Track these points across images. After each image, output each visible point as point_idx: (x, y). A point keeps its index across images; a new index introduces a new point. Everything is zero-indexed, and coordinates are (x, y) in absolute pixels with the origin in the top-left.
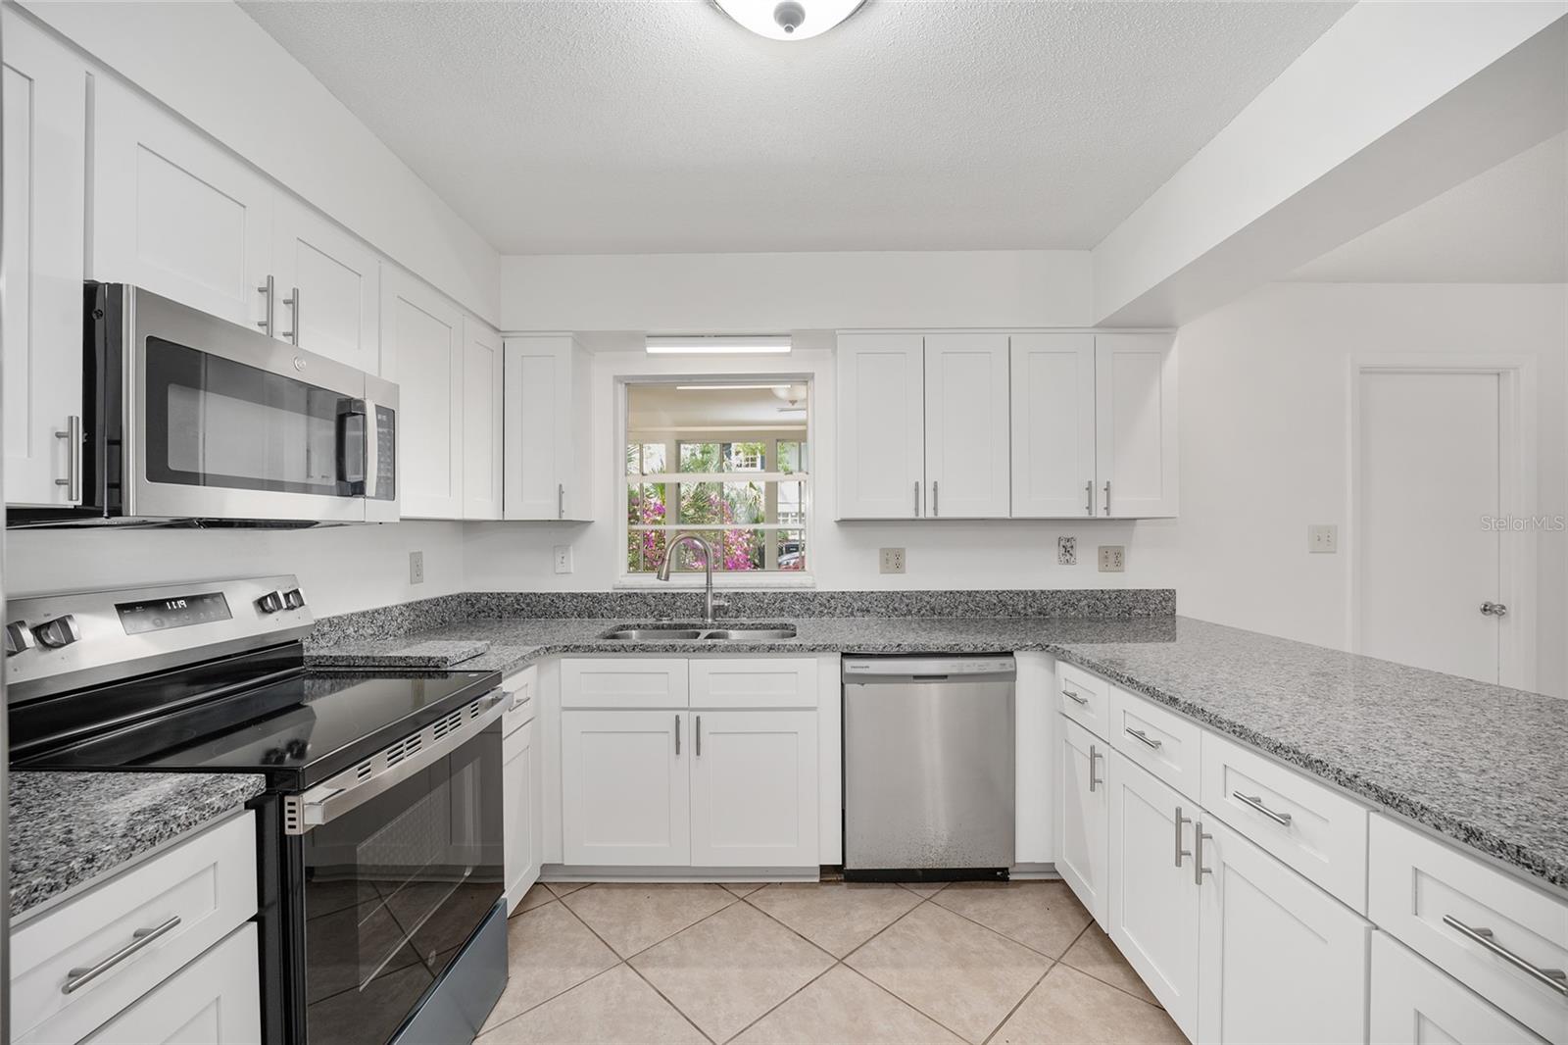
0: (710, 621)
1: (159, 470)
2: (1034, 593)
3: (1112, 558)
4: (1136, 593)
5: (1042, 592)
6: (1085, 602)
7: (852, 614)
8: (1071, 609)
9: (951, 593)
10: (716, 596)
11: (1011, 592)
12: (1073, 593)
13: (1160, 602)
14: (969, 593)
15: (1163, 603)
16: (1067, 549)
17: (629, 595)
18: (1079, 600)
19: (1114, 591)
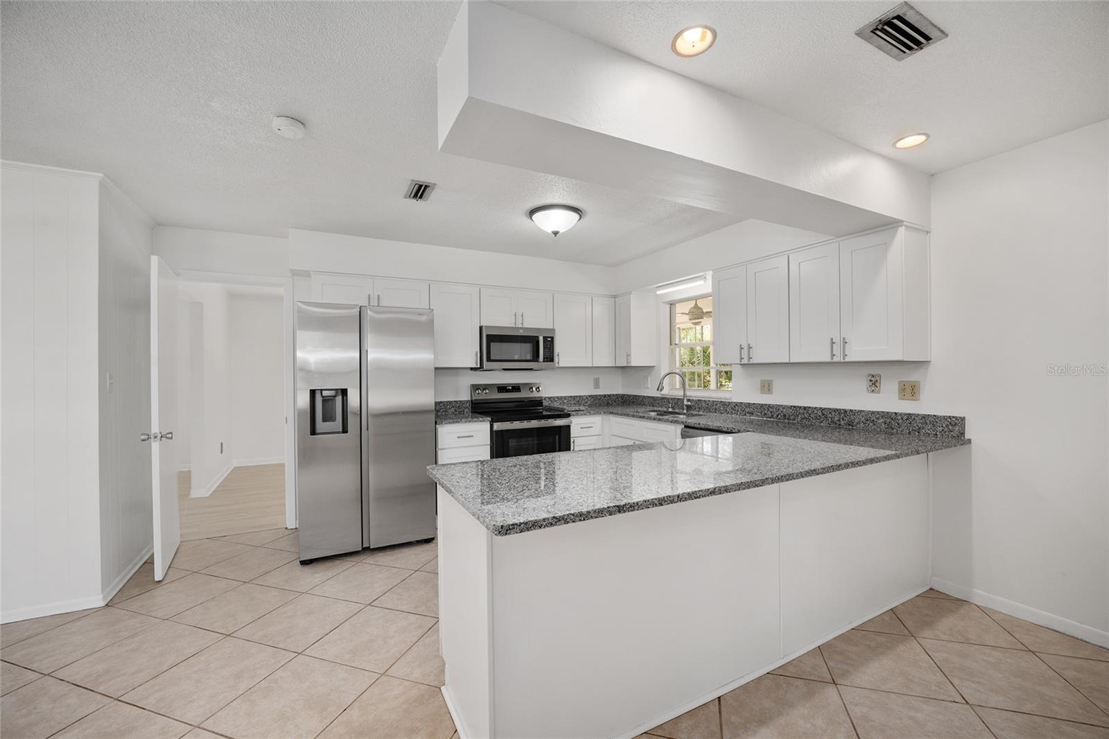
0: (685, 411)
1: (489, 360)
2: (845, 411)
3: (909, 390)
4: (924, 417)
5: (851, 411)
6: (882, 420)
7: (745, 415)
8: (872, 424)
9: (795, 407)
10: (688, 400)
11: (830, 409)
12: (873, 413)
13: (947, 426)
14: (805, 408)
15: (950, 427)
16: (874, 383)
17: (664, 398)
18: (878, 419)
19: (906, 414)
